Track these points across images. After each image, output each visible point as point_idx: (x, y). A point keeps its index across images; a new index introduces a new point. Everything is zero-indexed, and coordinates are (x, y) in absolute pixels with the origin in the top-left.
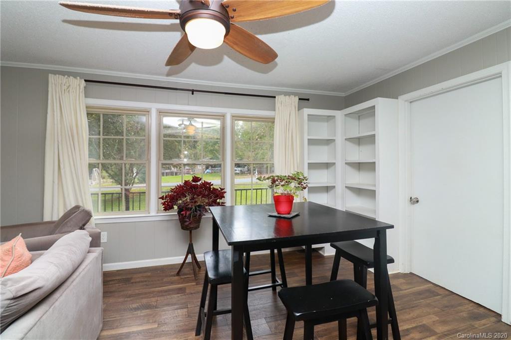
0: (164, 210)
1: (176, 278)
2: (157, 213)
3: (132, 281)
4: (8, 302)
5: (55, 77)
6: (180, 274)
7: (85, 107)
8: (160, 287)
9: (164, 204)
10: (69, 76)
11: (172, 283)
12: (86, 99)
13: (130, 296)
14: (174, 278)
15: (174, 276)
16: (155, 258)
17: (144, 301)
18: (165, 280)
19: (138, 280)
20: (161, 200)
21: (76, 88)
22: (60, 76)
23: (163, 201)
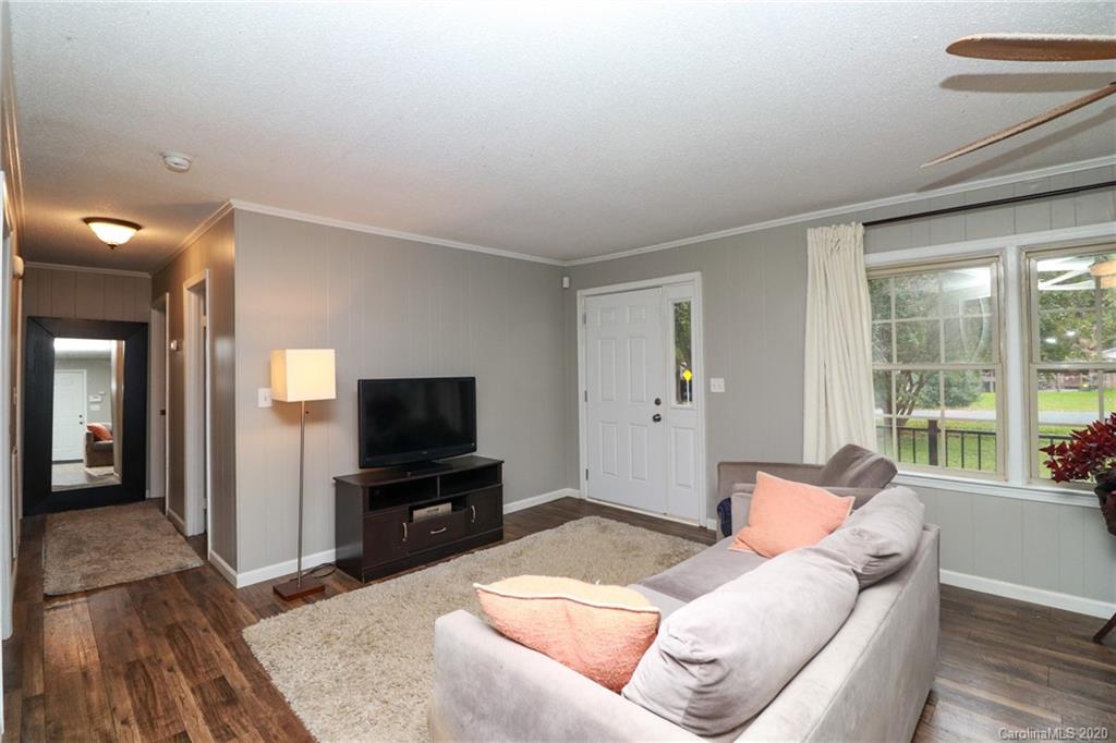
0: (1053, 479)
1: (1092, 646)
2: (1029, 483)
3: (973, 613)
4: (869, 558)
5: (817, 230)
6: (1103, 641)
7: (864, 272)
8: (1050, 649)
9: (1051, 465)
10: (838, 224)
11: (1083, 653)
12: (867, 256)
13: (976, 639)
14: (1087, 644)
15: (1085, 639)
16: (1023, 583)
17: (1015, 661)
18: (1059, 639)
19: (987, 616)
20: (1046, 454)
21: (850, 242)
22: (825, 228)
23: (1049, 458)
